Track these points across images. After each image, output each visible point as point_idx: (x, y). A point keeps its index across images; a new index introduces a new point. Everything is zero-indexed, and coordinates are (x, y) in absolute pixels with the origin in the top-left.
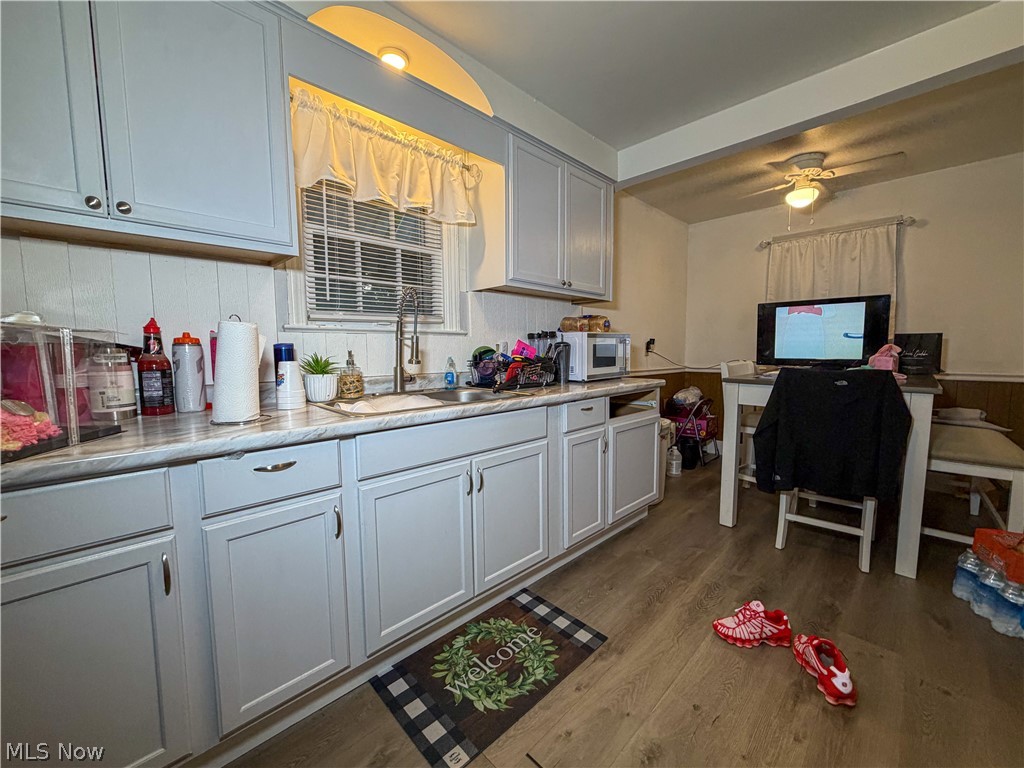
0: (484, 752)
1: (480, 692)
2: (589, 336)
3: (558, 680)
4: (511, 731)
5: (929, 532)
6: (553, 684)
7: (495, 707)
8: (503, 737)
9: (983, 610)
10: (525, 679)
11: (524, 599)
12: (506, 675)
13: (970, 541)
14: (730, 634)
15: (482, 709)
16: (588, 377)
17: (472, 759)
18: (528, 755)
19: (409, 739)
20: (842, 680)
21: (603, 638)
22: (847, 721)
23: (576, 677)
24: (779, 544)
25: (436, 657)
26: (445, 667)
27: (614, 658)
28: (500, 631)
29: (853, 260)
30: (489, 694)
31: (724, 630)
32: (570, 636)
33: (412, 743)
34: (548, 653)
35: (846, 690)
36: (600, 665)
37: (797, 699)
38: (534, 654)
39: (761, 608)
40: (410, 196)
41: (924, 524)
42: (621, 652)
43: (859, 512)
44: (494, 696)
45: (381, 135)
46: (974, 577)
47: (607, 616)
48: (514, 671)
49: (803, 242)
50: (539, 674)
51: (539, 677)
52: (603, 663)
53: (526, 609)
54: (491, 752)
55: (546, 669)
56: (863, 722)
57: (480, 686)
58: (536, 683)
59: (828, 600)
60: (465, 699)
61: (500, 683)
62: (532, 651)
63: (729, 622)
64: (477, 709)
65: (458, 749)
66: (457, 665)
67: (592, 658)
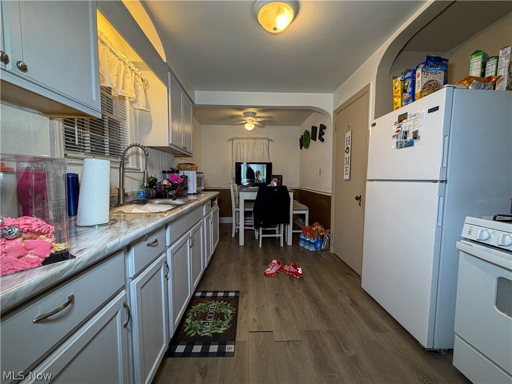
0: (236, 340)
1: (216, 328)
2: (197, 173)
3: (237, 309)
4: (238, 331)
5: (294, 231)
6: (237, 311)
7: (226, 329)
8: (237, 334)
9: (307, 247)
10: (227, 316)
11: (199, 294)
12: (219, 318)
13: (301, 231)
14: (270, 273)
15: (222, 332)
16: (197, 191)
17: (235, 345)
18: (249, 332)
19: (206, 358)
20: (300, 271)
21: (239, 292)
22: (303, 280)
23: (241, 306)
24: (260, 246)
25: (185, 331)
26: (193, 331)
27: (246, 295)
28: (201, 308)
29: (258, 150)
30: (220, 327)
31: (268, 273)
32: (228, 297)
33: (209, 358)
34: (226, 305)
35: (301, 273)
36: (244, 299)
37: (292, 281)
38: (222, 307)
39: (276, 261)
40: (123, 89)
41: (293, 230)
42: (247, 293)
43: (275, 230)
44: (222, 326)
45: (110, 49)
46: (304, 239)
47: (233, 286)
48: (221, 316)
49: (244, 141)
50: (230, 312)
51: (231, 312)
52: (245, 298)
53: (203, 297)
54: (238, 338)
55: (230, 309)
56: (305, 279)
57: (214, 327)
58: (231, 314)
59: (281, 256)
60: (213, 334)
61: (220, 322)
62: (220, 307)
63: (268, 270)
64: (221, 333)
65: (227, 346)
66: (197, 327)
67: (240, 299)
